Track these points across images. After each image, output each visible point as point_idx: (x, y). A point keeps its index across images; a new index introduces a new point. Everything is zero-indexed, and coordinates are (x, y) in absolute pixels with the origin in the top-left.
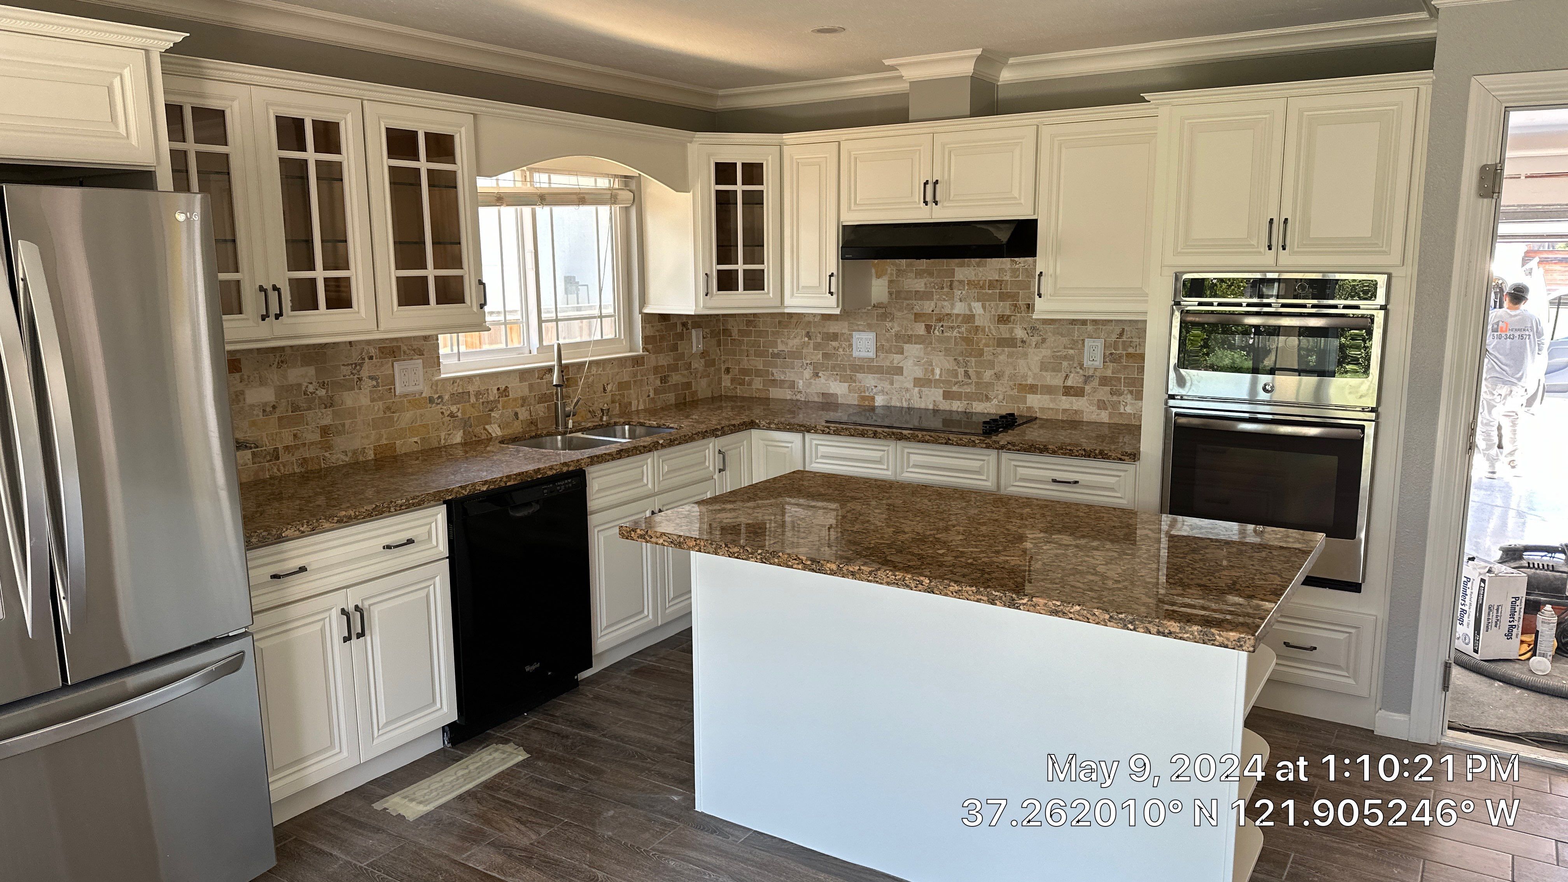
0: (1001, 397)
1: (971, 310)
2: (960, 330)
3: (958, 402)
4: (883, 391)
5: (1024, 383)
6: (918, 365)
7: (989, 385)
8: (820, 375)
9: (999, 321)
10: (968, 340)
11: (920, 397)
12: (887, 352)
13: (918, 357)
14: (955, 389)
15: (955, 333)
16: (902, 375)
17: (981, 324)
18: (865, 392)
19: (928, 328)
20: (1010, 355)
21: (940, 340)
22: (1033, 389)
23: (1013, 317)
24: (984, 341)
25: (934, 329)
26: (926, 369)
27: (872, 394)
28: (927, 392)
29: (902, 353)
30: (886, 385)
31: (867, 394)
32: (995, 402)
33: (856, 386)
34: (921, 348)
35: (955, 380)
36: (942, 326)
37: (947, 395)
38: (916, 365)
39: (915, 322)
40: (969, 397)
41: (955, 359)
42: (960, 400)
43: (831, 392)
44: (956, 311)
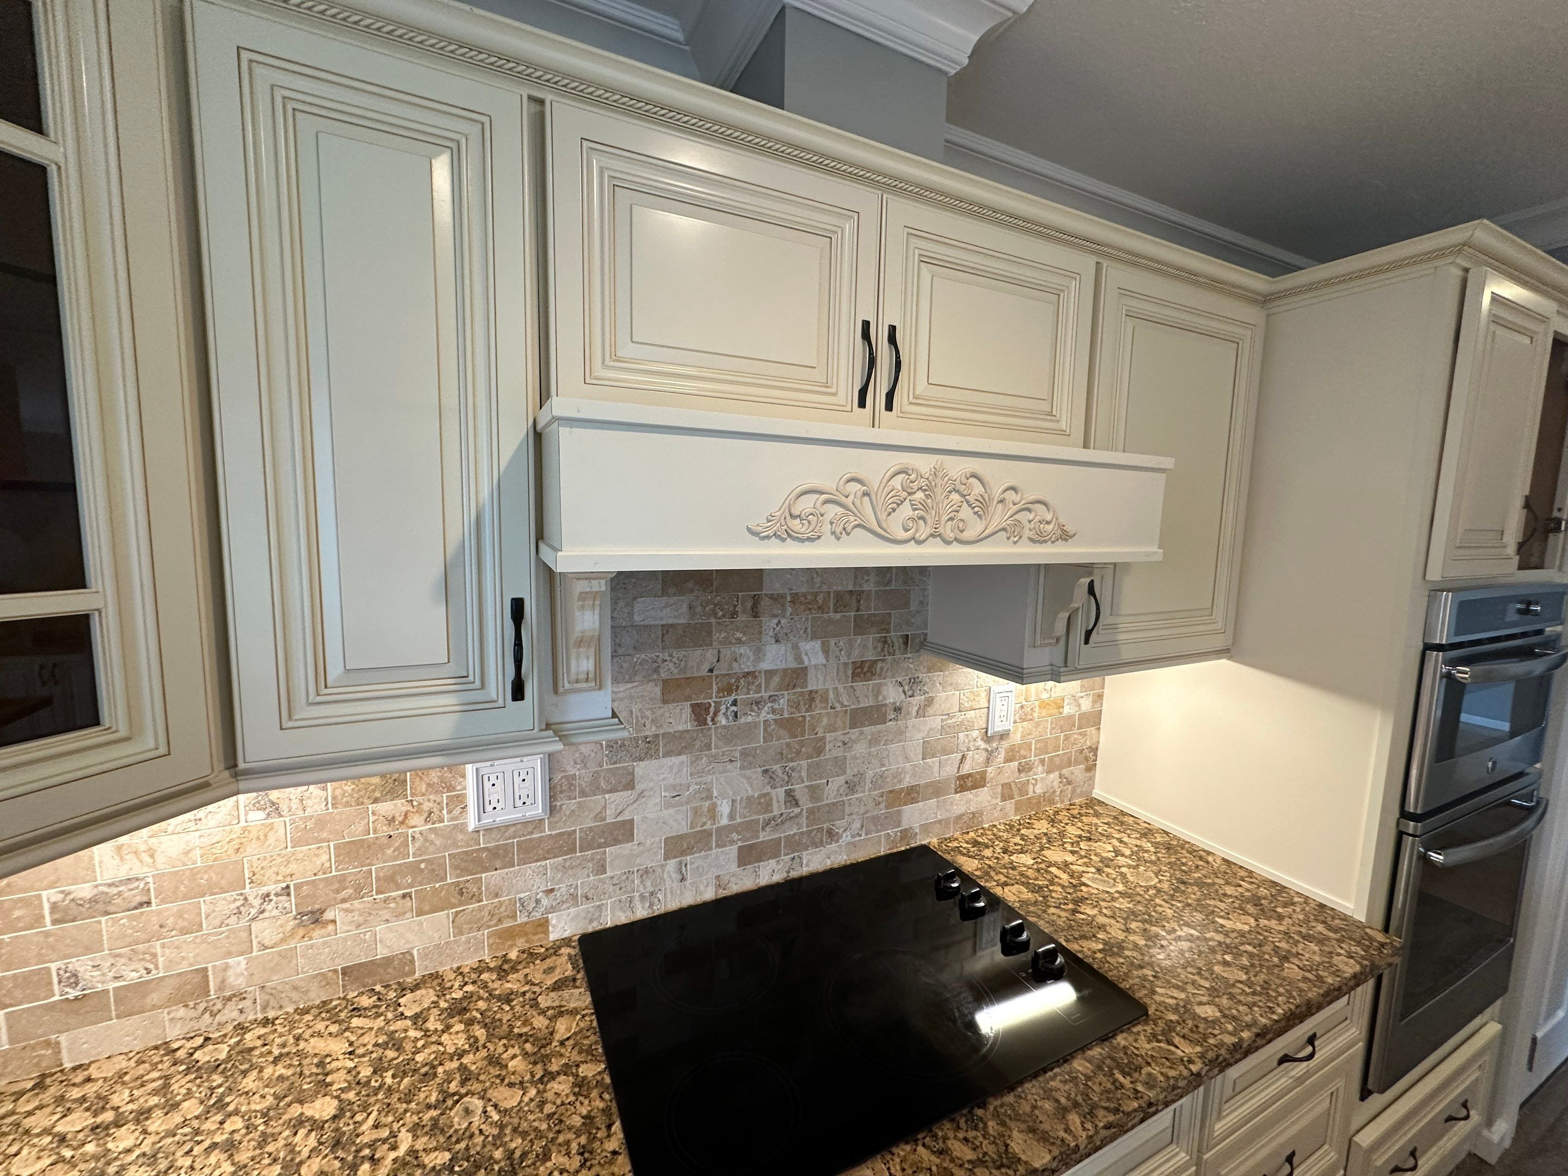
0: (857, 825)
1: (798, 658)
2: (776, 706)
3: (772, 862)
4: (574, 897)
5: (898, 787)
6: (674, 806)
7: (835, 809)
8: (329, 915)
9: (855, 676)
10: (791, 725)
11: (683, 879)
12: (583, 794)
13: (674, 787)
14: (763, 836)
15: (765, 715)
16: (630, 837)
17: (820, 687)
18: (514, 917)
19: (700, 713)
20: (874, 741)
21: (729, 737)
22: (912, 794)
23: (880, 665)
24: (825, 721)
25: (715, 714)
26: (696, 812)
27: (537, 915)
28: (700, 862)
29: (630, 785)
30: (584, 880)
31: (521, 919)
32: (846, 838)
33: (480, 909)
34: (682, 763)
35: (767, 816)
36: (735, 703)
37: (748, 856)
38: (668, 806)
39: (665, 702)
40: (795, 845)
41: (766, 771)
42: (776, 855)
43: (382, 952)
44: (765, 666)
